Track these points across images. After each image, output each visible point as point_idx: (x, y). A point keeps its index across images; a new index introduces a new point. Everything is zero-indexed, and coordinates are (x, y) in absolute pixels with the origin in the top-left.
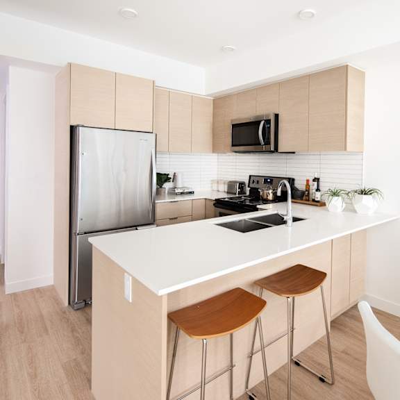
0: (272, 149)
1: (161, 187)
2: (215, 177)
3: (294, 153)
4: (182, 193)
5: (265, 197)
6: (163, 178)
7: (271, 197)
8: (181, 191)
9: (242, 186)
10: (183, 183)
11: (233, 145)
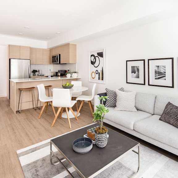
0: (58, 63)
1: (34, 74)
3: (66, 64)
4: (40, 75)
7: (60, 75)
9: (57, 73)
10: (41, 73)
11: (53, 62)
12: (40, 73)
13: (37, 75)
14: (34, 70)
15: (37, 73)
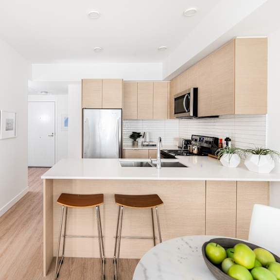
1: (135, 141)
2: (177, 136)
4: (147, 145)
5: (191, 151)
6: (135, 136)
8: (147, 144)
9: (188, 142)
10: (150, 138)
11: (175, 113)
12: (148, 140)
13: (140, 144)
14: (134, 133)
15: (140, 140)
